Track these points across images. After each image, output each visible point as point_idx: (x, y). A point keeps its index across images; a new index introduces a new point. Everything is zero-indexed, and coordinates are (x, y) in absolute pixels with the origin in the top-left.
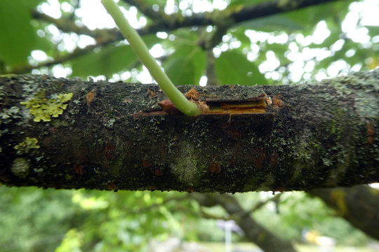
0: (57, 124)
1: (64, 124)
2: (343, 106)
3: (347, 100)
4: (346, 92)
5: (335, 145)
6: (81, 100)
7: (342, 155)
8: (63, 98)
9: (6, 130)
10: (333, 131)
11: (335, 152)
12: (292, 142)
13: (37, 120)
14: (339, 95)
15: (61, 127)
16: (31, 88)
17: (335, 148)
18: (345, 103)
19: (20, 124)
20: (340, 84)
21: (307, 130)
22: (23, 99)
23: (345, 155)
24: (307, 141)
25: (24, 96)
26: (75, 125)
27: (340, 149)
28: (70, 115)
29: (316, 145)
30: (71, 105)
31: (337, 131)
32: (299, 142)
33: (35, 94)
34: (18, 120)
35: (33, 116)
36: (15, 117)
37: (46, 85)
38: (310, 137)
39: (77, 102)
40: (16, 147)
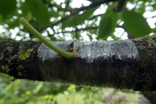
0: (28, 61)
1: (30, 60)
2: (150, 53)
3: (153, 50)
4: (154, 44)
5: (143, 73)
6: (35, 51)
7: (148, 78)
8: (30, 50)
9: (14, 63)
10: (142, 66)
11: (144, 76)
12: (118, 71)
13: (22, 59)
14: (149, 46)
15: (29, 62)
16: (22, 47)
17: (143, 75)
18: (151, 51)
19: (17, 60)
20: (152, 40)
21: (127, 65)
22: (19, 51)
23: (149, 79)
24: (127, 70)
25: (19, 50)
26: (33, 61)
27: (146, 75)
28: (32, 57)
29: (133, 73)
30: (32, 53)
31: (144, 66)
32: (123, 71)
33: (23, 49)
34: (17, 59)
35: (21, 58)
36: (16, 58)
37: (27, 45)
38: (128, 69)
39: (34, 52)
40: (17, 68)
